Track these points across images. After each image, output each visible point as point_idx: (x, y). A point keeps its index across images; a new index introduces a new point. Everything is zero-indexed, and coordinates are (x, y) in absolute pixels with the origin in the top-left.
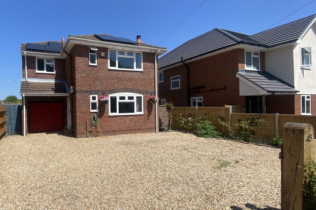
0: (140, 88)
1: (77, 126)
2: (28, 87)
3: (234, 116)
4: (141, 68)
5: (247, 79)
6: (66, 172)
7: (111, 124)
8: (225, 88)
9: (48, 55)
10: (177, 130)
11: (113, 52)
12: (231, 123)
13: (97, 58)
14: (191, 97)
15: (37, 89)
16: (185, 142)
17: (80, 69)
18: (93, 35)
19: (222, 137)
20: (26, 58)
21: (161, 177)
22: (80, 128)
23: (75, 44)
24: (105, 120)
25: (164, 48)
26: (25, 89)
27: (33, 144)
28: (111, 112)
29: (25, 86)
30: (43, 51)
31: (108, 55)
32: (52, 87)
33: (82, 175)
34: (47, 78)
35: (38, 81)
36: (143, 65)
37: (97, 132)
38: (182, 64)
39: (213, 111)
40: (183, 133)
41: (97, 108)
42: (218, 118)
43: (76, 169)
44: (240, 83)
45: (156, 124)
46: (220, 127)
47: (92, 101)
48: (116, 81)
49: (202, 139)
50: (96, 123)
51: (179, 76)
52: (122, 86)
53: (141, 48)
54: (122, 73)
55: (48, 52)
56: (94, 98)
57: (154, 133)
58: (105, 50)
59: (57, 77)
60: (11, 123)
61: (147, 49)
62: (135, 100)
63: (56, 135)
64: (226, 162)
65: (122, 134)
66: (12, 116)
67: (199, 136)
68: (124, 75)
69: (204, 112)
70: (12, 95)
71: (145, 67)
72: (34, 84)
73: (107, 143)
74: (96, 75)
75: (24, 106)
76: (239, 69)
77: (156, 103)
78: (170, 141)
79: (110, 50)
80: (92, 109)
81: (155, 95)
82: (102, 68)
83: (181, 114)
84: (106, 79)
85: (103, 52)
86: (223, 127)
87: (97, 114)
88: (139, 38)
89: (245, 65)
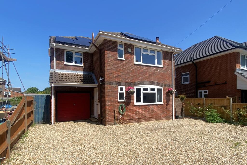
0: (161, 81)
1: (106, 114)
2: (57, 77)
3: (235, 105)
4: (161, 65)
5: (243, 76)
6: (106, 158)
7: (136, 112)
8: (226, 83)
9: (77, 48)
10: (189, 118)
11: (139, 49)
12: (232, 111)
13: (125, 53)
14: (199, 90)
15: (66, 80)
16: (199, 127)
17: (109, 62)
18: (120, 33)
19: (225, 122)
20: (55, 50)
21: (194, 158)
22: (108, 116)
23: (105, 39)
24: (131, 109)
25: (179, 49)
26: (54, 79)
27: (64, 132)
28: (137, 102)
29: (54, 77)
30: (72, 44)
31: (134, 51)
32: (80, 79)
33: (122, 160)
34: (76, 70)
35: (67, 73)
36: (163, 61)
37: (124, 120)
38: (191, 63)
39: (218, 101)
40: (194, 119)
41: (124, 98)
42: (222, 107)
43: (114, 154)
44: (237, 79)
45: (172, 112)
46: (223, 114)
47: (119, 91)
48: (140, 74)
49: (210, 124)
50: (123, 112)
51: (189, 73)
52: (145, 79)
53: (161, 47)
54: (146, 68)
55: (77, 45)
56: (121, 89)
57: (171, 120)
58: (132, 46)
59: (85, 69)
60: (38, 112)
61: (167, 49)
62: (156, 92)
63: (84, 123)
64: (238, 142)
65: (145, 121)
66: (40, 105)
67: (208, 122)
68: (147, 70)
69: (210, 102)
70: (33, 87)
71: (164, 64)
72: (63, 75)
73: (134, 129)
74: (124, 68)
75: (53, 96)
76: (237, 68)
77: (173, 94)
78: (187, 127)
79: (136, 47)
80: (120, 99)
81: (172, 88)
82: (129, 63)
83: (192, 104)
84: (132, 72)
85: (130, 48)
86: (226, 115)
87: (124, 104)
88: (158, 39)
89: (241, 65)
